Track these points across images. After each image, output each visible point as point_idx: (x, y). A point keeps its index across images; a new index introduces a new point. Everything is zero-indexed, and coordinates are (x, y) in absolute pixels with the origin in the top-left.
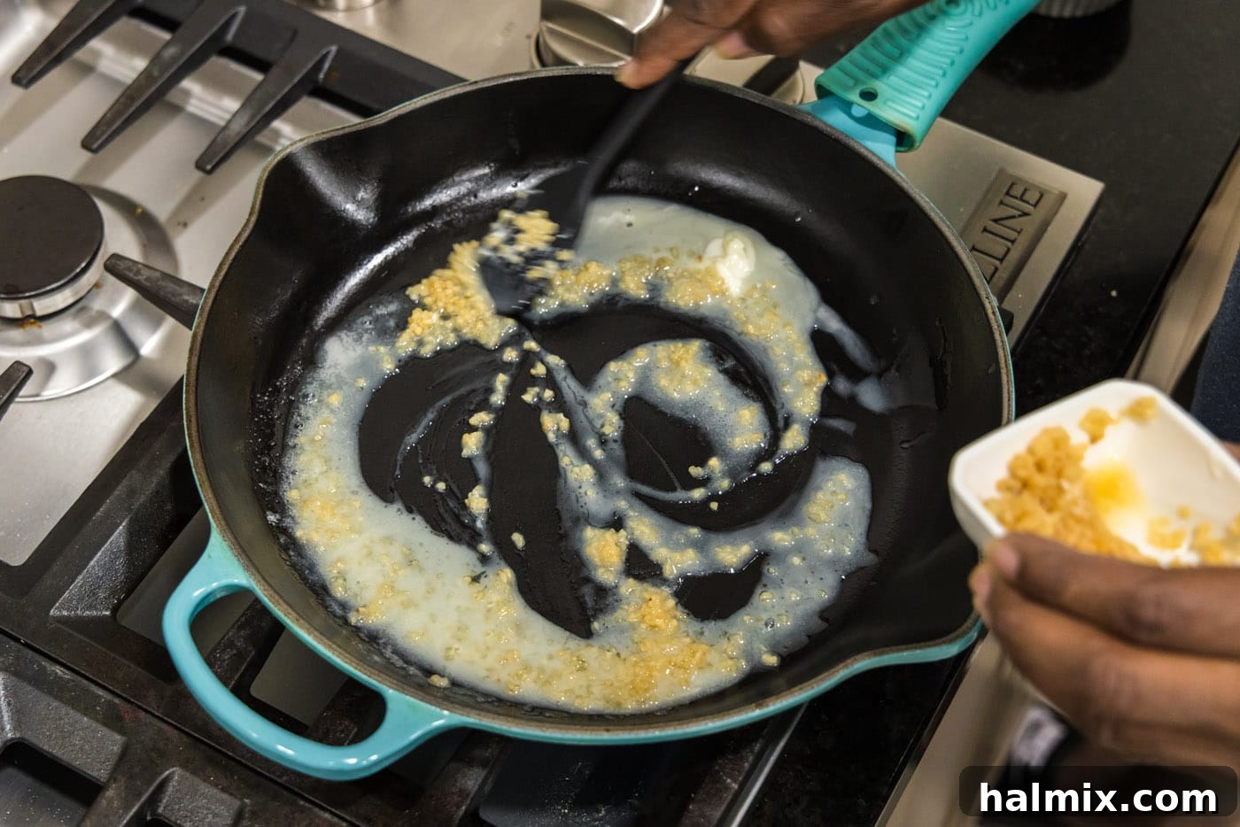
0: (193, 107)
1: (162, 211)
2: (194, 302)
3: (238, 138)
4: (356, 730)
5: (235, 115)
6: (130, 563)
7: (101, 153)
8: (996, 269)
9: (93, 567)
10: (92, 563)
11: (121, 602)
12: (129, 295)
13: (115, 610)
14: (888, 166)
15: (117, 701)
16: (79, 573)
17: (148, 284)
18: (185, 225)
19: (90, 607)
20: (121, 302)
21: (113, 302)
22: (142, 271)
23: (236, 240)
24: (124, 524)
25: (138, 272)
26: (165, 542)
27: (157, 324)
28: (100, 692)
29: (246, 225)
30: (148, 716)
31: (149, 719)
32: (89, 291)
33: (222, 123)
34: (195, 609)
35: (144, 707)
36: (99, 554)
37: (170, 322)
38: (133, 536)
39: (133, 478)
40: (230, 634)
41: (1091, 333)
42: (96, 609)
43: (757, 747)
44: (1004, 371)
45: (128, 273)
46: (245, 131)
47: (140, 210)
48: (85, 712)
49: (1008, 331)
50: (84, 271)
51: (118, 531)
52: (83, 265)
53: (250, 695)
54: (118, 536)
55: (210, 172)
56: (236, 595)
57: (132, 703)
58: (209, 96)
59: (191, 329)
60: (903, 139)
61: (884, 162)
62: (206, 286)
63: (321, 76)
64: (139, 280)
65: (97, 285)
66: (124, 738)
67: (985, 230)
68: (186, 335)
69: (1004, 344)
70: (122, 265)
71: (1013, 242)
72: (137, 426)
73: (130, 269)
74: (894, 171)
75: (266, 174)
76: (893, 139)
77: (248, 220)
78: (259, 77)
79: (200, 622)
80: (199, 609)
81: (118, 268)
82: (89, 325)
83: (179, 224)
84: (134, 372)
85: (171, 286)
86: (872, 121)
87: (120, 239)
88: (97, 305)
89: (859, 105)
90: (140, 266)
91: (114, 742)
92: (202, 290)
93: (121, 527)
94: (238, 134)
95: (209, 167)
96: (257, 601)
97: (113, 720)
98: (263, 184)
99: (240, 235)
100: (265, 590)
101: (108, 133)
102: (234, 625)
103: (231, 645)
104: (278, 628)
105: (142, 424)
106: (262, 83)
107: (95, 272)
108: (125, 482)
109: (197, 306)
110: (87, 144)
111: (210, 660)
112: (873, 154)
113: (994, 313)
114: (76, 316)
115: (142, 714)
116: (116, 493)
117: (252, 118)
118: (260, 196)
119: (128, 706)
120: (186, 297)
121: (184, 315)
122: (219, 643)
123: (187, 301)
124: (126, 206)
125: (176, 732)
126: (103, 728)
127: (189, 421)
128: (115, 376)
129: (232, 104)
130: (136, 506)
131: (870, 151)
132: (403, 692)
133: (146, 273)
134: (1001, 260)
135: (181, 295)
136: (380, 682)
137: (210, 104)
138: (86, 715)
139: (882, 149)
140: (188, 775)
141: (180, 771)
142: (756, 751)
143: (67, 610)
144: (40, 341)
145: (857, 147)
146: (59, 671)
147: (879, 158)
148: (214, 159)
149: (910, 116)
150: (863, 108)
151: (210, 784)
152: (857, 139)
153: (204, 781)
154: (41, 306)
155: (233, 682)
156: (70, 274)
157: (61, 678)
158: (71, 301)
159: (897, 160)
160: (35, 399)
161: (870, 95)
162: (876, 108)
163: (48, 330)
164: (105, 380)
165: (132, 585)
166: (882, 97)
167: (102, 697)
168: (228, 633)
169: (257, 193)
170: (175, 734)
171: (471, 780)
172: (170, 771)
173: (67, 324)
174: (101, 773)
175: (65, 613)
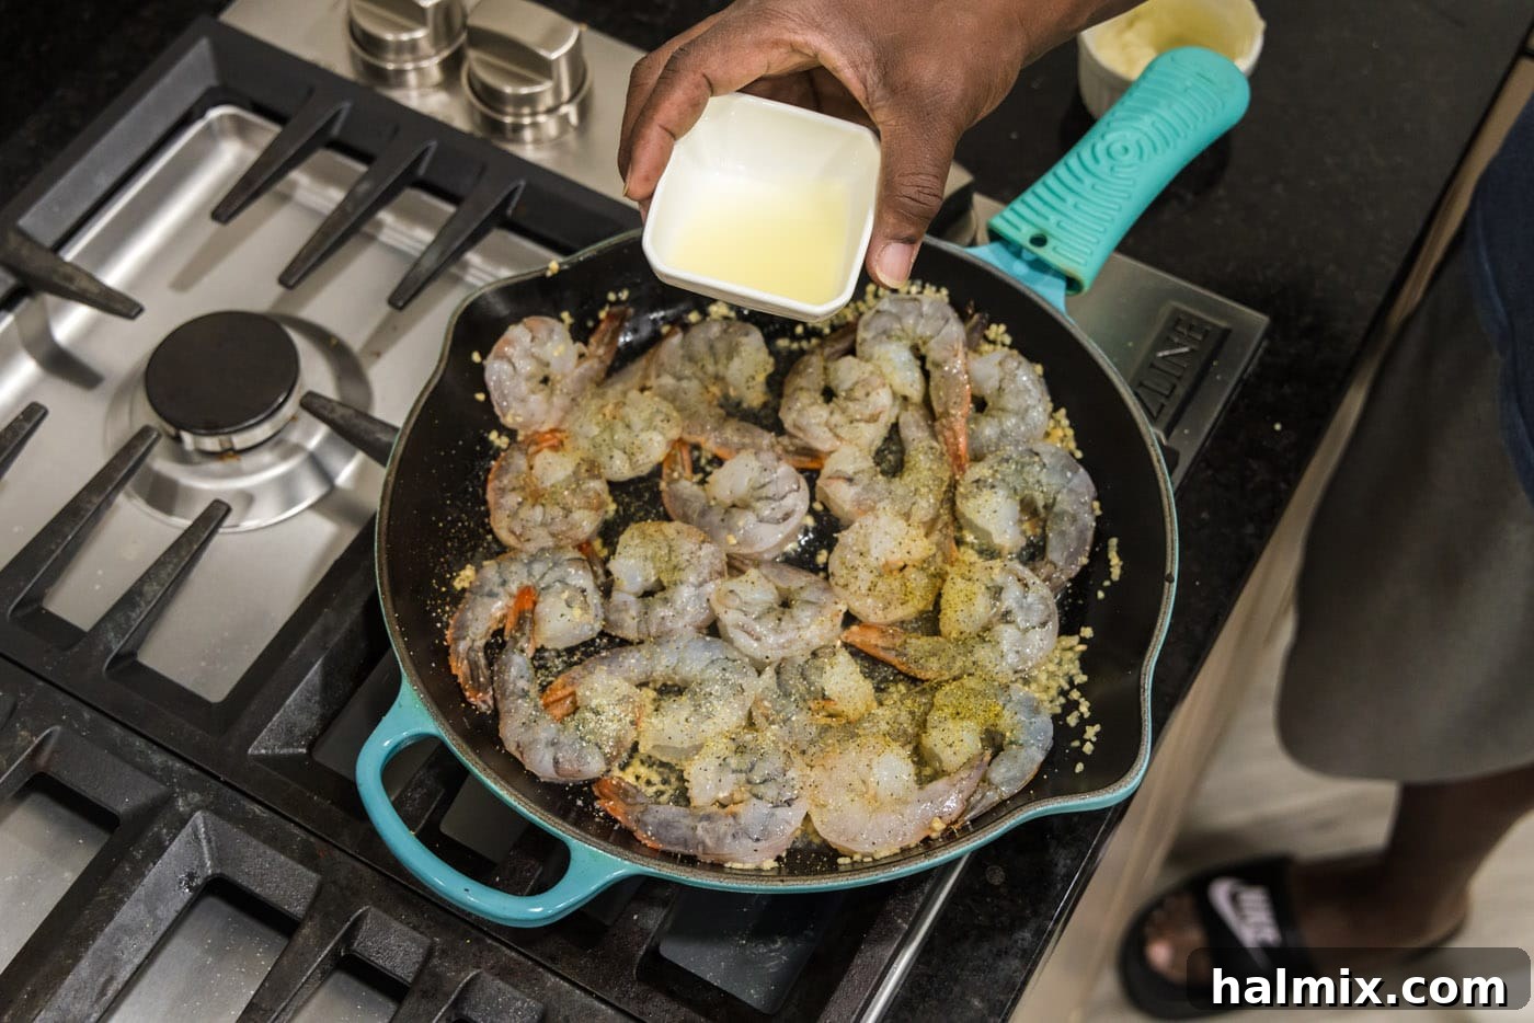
0: (385, 236)
1: (356, 341)
2: (388, 440)
4: (541, 869)
5: (430, 247)
6: (323, 703)
7: (299, 288)
8: (1163, 406)
9: (290, 706)
10: (288, 702)
11: (316, 739)
12: (323, 430)
13: (311, 747)
14: (1057, 311)
15: (312, 839)
16: (278, 711)
17: (341, 422)
18: (378, 355)
19: (288, 744)
20: (316, 436)
21: (309, 435)
22: (336, 409)
23: (426, 387)
24: (319, 663)
25: (333, 411)
26: (358, 679)
27: (351, 456)
28: (296, 831)
29: (435, 372)
30: (343, 854)
31: (344, 858)
32: (286, 426)
33: (417, 255)
34: (388, 755)
35: (339, 845)
36: (295, 693)
37: (360, 456)
38: (327, 674)
39: (328, 615)
40: (421, 773)
41: (1255, 466)
42: (293, 747)
43: (927, 888)
44: (1168, 519)
45: (322, 411)
46: (435, 266)
47: (333, 341)
48: (282, 850)
49: (1171, 473)
50: (281, 405)
51: (313, 669)
52: (280, 400)
53: (441, 833)
54: (314, 674)
55: (401, 309)
56: (424, 741)
57: (327, 842)
58: (402, 226)
59: (384, 465)
60: (1072, 284)
61: (1053, 307)
62: (399, 423)
63: (510, 212)
64: (332, 418)
65: (294, 418)
66: (319, 877)
68: (381, 474)
69: (1168, 487)
70: (316, 404)
71: (1178, 379)
72: (330, 562)
73: (325, 408)
74: (1063, 316)
75: (456, 318)
76: (1062, 284)
77: (438, 367)
78: (450, 209)
79: (392, 770)
80: (391, 756)
81: (314, 405)
82: (285, 457)
83: (372, 354)
84: (332, 503)
85: (364, 424)
86: (1040, 266)
87: (317, 375)
88: (294, 436)
89: (1029, 250)
90: (334, 404)
91: (310, 880)
92: (395, 429)
93: (316, 666)
95: (401, 304)
96: (443, 745)
97: (308, 859)
98: (453, 328)
99: (429, 382)
100: (453, 738)
101: (304, 269)
102: (424, 765)
103: (421, 784)
104: (464, 772)
105: (336, 562)
106: (453, 217)
107: (290, 408)
108: (321, 620)
109: (390, 445)
110: (284, 280)
111: (398, 805)
112: (1044, 299)
113: (1159, 461)
114: (272, 449)
115: (337, 853)
116: (312, 631)
117: (443, 253)
118: (449, 343)
119: (324, 844)
120: (380, 436)
121: (378, 453)
122: (411, 782)
123: (378, 439)
124: (322, 338)
125: (369, 870)
126: (300, 866)
127: (381, 569)
128: (312, 507)
129: (425, 236)
130: (331, 645)
131: (1041, 297)
132: (586, 842)
133: (340, 411)
134: (1167, 397)
135: (373, 433)
136: (564, 832)
137: (402, 233)
138: (283, 853)
139: (1052, 295)
140: (381, 913)
141: (373, 909)
142: (926, 891)
143: (265, 748)
144: (239, 473)
145: (1028, 292)
146: (257, 809)
147: (1049, 304)
148: (406, 295)
149: (1079, 263)
150: (1033, 253)
151: (401, 922)
152: (1028, 284)
153: (396, 919)
154: (240, 441)
155: (423, 822)
156: (268, 409)
157: (258, 816)
158: (270, 433)
159: (1067, 304)
160: (237, 530)
161: (1039, 241)
162: (1045, 253)
163: (246, 462)
164: (303, 511)
165: (327, 722)
166: (1051, 243)
167: (298, 836)
168: (418, 772)
169: (446, 338)
170: (367, 873)
171: (653, 919)
172: (364, 908)
173: (265, 457)
174: (298, 909)
175: (263, 751)
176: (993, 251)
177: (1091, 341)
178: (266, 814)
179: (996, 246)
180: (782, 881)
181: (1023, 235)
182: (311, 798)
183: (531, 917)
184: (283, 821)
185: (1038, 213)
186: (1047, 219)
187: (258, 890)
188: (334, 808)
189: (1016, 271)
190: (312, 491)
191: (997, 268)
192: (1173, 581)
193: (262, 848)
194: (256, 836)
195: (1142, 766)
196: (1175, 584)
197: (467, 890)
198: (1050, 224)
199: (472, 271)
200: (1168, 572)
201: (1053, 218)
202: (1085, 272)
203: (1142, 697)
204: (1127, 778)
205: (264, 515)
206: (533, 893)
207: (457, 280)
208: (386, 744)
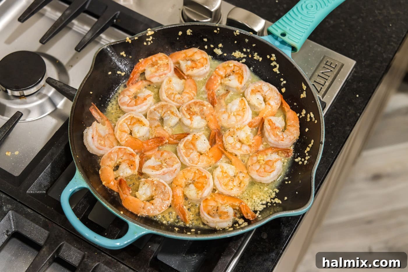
0: (75, 28)
1: (64, 62)
2: (74, 93)
3: (88, 41)
4: (120, 231)
5: (89, 32)
6: (52, 177)
7: (46, 44)
8: (322, 88)
9: (40, 178)
10: (40, 177)
11: (49, 189)
12: (53, 90)
13: (47, 191)
14: (289, 57)
15: (47, 220)
16: (36, 179)
17: (59, 87)
18: (72, 66)
19: (40, 190)
20: (51, 92)
21: (49, 91)
22: (58, 83)
23: (86, 77)
24: (50, 164)
25: (56, 84)
26: (63, 170)
27: (63, 98)
28: (42, 217)
29: (89, 72)
30: (56, 225)
32: (41, 88)
33: (85, 34)
34: (71, 194)
35: (55, 222)
36: (42, 174)
37: (65, 98)
38: (53, 167)
39: (53, 149)
40: (82, 200)
41: (350, 108)
43: (243, 239)
44: (322, 124)
45: (53, 83)
46: (90, 39)
47: (58, 62)
48: (37, 223)
49: (323, 110)
50: (40, 82)
51: (48, 166)
52: (40, 80)
53: (88, 219)
55: (79, 51)
56: (83, 190)
57: (51, 221)
58: (80, 25)
59: (72, 101)
60: (294, 49)
61: (287, 56)
62: (77, 88)
63: (115, 21)
64: (56, 86)
65: (44, 86)
66: (49, 232)
67: (319, 76)
68: (71, 104)
69: (322, 114)
70: (51, 81)
71: (327, 80)
72: (55, 132)
73: (54, 83)
74: (290, 59)
75: (96, 55)
76: (291, 49)
77: (90, 70)
78: (95, 20)
79: (73, 198)
81: (50, 82)
82: (41, 98)
83: (70, 66)
84: (56, 113)
85: (66, 88)
86: (283, 43)
87: (51, 72)
88: (44, 92)
89: (280, 38)
90: (57, 81)
91: (46, 233)
92: (76, 90)
93: (49, 165)
94: (88, 39)
95: (79, 50)
96: (89, 191)
97: (45, 226)
98: (95, 58)
99: (87, 75)
100: (92, 189)
101: (48, 38)
102: (83, 197)
103: (82, 203)
104: (96, 200)
105: (57, 132)
106: (97, 22)
107: (43, 82)
108: (51, 151)
109: (74, 95)
110: (41, 41)
111: (74, 210)
112: (285, 53)
114: (37, 96)
115: (54, 225)
116: (48, 154)
117: (93, 34)
118: (94, 62)
119: (50, 222)
120: (71, 92)
121: (70, 97)
122: (79, 202)
123: (71, 93)
124: (54, 60)
125: (65, 230)
126: (43, 229)
128: (49, 115)
129: (87, 28)
130: (54, 158)
131: (284, 53)
132: (134, 223)
133: (59, 84)
134: (323, 85)
135: (69, 91)
136: (127, 219)
137: (80, 28)
138: (37, 225)
139: (287, 53)
140: (68, 244)
141: (66, 243)
142: (242, 240)
143: (32, 191)
144: (26, 103)
145: (279, 51)
146: (29, 210)
147: (286, 55)
148: (80, 47)
149: (296, 42)
150: (281, 39)
151: (75, 247)
152: (280, 49)
153: (73, 246)
154: (26, 93)
155: (83, 215)
156: (35, 83)
157: (30, 212)
158: (36, 90)
159: (292, 55)
160: (25, 121)
161: (284, 35)
162: (285, 39)
163: (28, 99)
164: (47, 115)
165: (52, 183)
166: (287, 35)
167: (42, 219)
168: (81, 200)
169: (93, 61)
170: (64, 231)
171: (155, 247)
172: (63, 242)
173: (34, 98)
174: (42, 242)
175: (32, 192)
176: (269, 38)
177: (299, 67)
178: (32, 212)
179: (270, 36)
180: (196, 236)
181: (278, 33)
182: (47, 207)
183: (116, 246)
184: (38, 214)
185: (284, 26)
186: (286, 28)
187: (29, 236)
188: (54, 211)
189: (276, 44)
190: (49, 109)
191: (270, 43)
192: (323, 144)
193: (31, 223)
194: (29, 219)
195: (311, 202)
196: (323, 145)
197: (95, 237)
198: (287, 30)
199: (102, 40)
200: (321, 141)
201: (288, 28)
202: (298, 45)
203: (312, 181)
204: (306, 206)
205: (34, 116)
206: (117, 238)
207: (98, 43)
208: (71, 190)
